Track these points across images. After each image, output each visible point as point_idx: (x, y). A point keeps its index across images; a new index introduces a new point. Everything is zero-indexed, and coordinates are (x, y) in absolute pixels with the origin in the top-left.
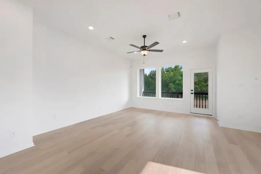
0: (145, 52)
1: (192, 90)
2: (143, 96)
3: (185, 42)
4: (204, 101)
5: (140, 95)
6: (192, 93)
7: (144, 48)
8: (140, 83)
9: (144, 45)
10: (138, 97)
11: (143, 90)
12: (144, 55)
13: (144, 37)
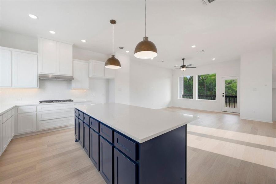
0: (184, 69)
1: (223, 94)
2: (182, 98)
5: (180, 97)
6: (223, 96)
7: (183, 67)
8: (180, 88)
9: (183, 65)
10: (178, 98)
11: (182, 94)
12: (183, 71)
13: (183, 59)
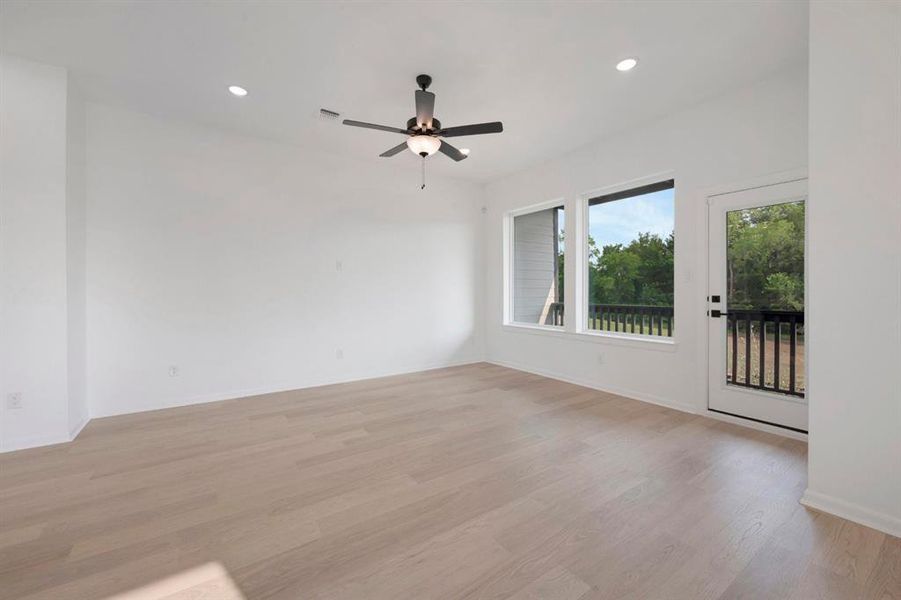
1: (716, 299)
3: (626, 65)
4: (785, 348)
6: (716, 314)
12: (424, 154)
13: (422, 81)
